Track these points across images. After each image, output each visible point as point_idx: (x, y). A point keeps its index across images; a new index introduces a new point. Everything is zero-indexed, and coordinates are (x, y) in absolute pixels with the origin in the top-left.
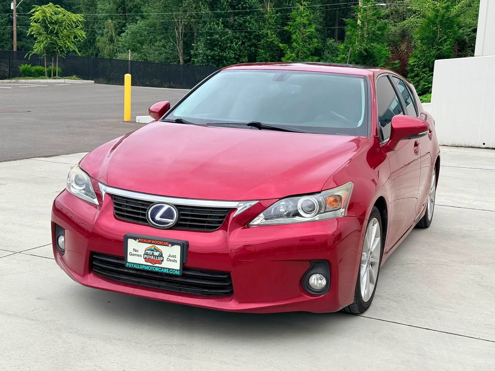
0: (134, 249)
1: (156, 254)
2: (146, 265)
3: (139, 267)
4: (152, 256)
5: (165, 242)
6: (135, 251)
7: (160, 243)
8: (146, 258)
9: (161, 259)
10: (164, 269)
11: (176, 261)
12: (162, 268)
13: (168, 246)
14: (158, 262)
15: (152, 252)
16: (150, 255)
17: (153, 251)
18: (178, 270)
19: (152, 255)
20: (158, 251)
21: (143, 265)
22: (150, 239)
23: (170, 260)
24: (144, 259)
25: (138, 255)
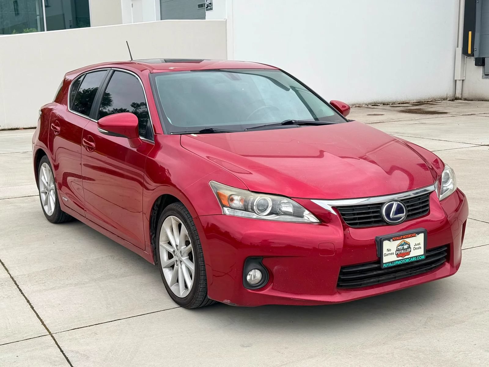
0: (387, 249)
1: (406, 247)
2: (399, 260)
3: (394, 264)
4: (403, 250)
5: (413, 233)
6: (389, 251)
7: (410, 236)
8: (398, 254)
9: (410, 250)
10: (412, 258)
11: (420, 248)
12: (411, 258)
13: (415, 236)
14: (407, 253)
15: (402, 246)
16: (401, 250)
17: (403, 245)
18: (423, 255)
19: (402, 250)
20: (407, 244)
21: (396, 261)
22: (401, 236)
23: (416, 249)
24: (396, 256)
25: (391, 254)
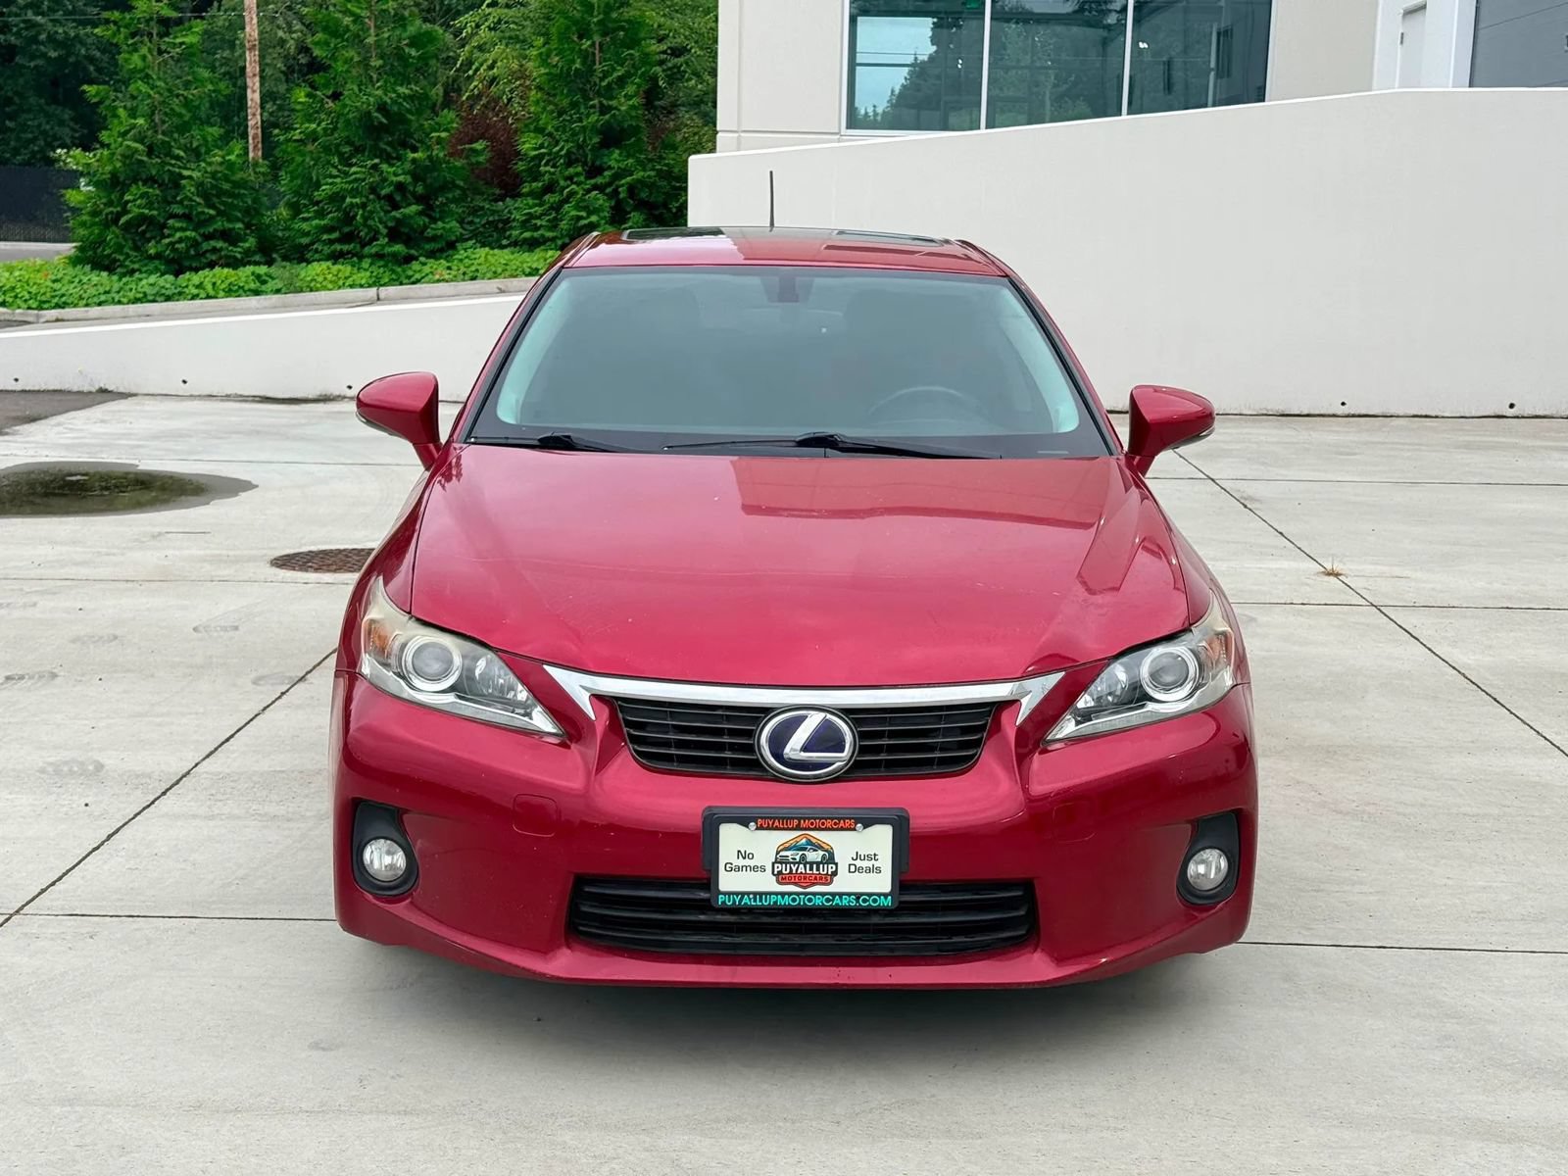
0: (739, 851)
1: (814, 856)
2: (783, 894)
3: (761, 900)
4: (801, 866)
5: (844, 819)
6: (744, 858)
7: (829, 823)
8: (780, 873)
9: (831, 868)
10: (841, 898)
11: (879, 870)
12: (833, 895)
13: (854, 829)
14: (821, 879)
15: (801, 853)
16: (794, 864)
17: (805, 849)
18: (885, 895)
19: (799, 863)
20: (821, 848)
21: (770, 894)
22: (793, 818)
23: (858, 870)
24: (774, 878)
25: (754, 869)
